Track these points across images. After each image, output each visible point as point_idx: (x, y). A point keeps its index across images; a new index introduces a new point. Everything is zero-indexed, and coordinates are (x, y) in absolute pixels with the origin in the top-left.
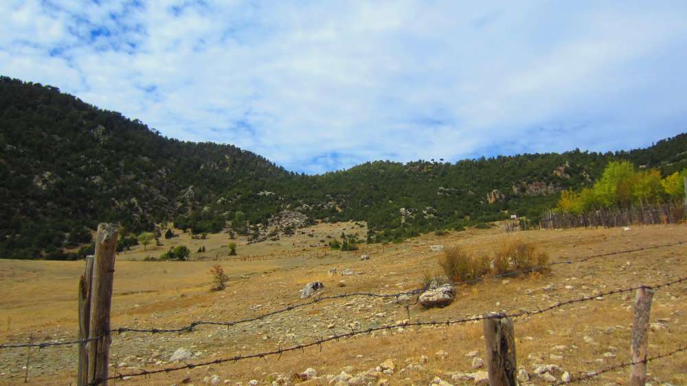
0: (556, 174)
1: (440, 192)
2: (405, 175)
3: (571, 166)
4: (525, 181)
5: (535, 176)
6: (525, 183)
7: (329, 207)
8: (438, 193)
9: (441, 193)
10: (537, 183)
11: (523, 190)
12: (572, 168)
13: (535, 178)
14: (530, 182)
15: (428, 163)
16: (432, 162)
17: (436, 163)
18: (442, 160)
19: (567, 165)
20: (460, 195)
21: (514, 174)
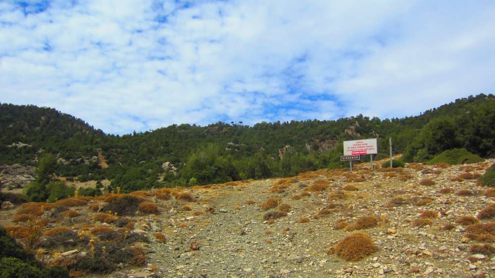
0: (347, 133)
1: (229, 147)
2: (204, 135)
3: (361, 126)
4: (317, 139)
5: (327, 134)
6: (318, 140)
7: (91, 162)
8: (227, 149)
9: (230, 149)
10: (330, 140)
11: (316, 148)
12: (362, 128)
13: (328, 136)
14: (322, 140)
15: (228, 125)
16: (231, 125)
17: (235, 125)
18: (241, 122)
19: (357, 124)
20: (249, 151)
21: (306, 133)
